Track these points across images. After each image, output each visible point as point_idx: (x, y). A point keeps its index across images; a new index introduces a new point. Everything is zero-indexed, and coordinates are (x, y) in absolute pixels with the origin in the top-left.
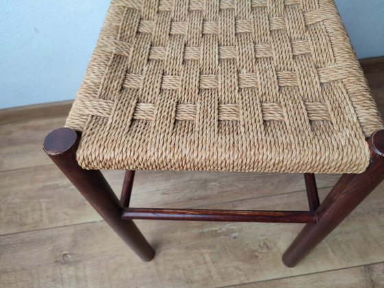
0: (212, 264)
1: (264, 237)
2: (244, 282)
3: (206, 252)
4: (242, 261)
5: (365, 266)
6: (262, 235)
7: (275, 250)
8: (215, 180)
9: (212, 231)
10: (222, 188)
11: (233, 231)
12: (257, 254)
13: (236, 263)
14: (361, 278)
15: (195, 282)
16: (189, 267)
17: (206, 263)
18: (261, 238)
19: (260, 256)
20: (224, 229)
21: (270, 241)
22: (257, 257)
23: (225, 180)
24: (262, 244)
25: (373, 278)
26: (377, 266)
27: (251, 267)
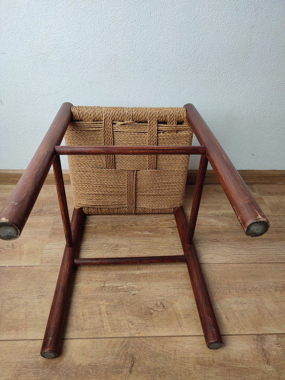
0: (106, 315)
1: (162, 298)
2: (134, 336)
3: (103, 304)
4: (137, 316)
5: (257, 335)
6: (160, 296)
7: (170, 309)
8: (126, 246)
9: (113, 287)
10: (131, 253)
11: (133, 289)
12: (152, 311)
13: (129, 317)
14: (253, 346)
15: (86, 330)
16: (83, 316)
17: (100, 314)
18: (158, 298)
19: (155, 313)
20: (125, 286)
21: (167, 302)
22: (151, 314)
23: (136, 247)
24: (159, 303)
25: (265, 347)
26: (270, 337)
27: (144, 322)
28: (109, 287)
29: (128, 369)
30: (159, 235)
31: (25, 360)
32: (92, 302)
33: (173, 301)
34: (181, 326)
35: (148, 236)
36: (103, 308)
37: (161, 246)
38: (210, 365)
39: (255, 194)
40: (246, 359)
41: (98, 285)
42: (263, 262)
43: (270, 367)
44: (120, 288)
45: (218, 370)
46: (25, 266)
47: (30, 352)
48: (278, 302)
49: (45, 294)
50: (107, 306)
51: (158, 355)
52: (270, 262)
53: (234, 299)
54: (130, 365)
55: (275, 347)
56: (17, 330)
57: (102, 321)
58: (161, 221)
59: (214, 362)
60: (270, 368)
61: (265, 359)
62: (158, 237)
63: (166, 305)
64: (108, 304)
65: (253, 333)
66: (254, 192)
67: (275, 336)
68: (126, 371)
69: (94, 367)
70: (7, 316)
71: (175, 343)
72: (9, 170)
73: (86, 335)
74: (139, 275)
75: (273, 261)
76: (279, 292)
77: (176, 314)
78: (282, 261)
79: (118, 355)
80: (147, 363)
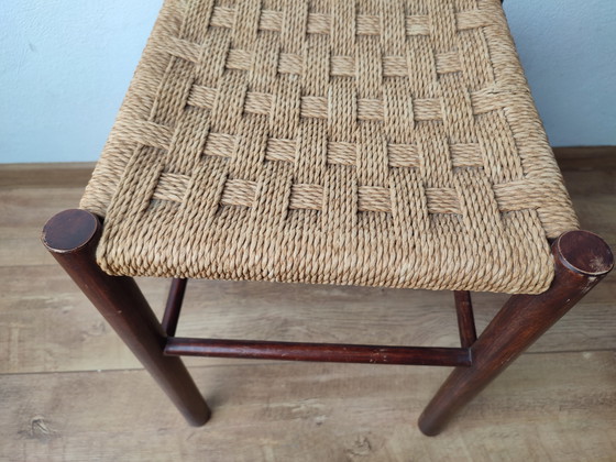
28: (277, 410)
30: (360, 296)
32: (249, 440)
33: (385, 436)
35: (338, 299)
37: (362, 322)
41: (257, 406)
42: (543, 350)
44: (294, 410)
46: (130, 370)
48: (562, 431)
49: (168, 426)
50: (275, 448)
52: (556, 349)
53: (489, 429)
62: (357, 300)
63: (373, 442)
64: (276, 442)
74: (326, 385)
75: (560, 349)
76: (566, 412)
77: (390, 460)
78: (576, 348)
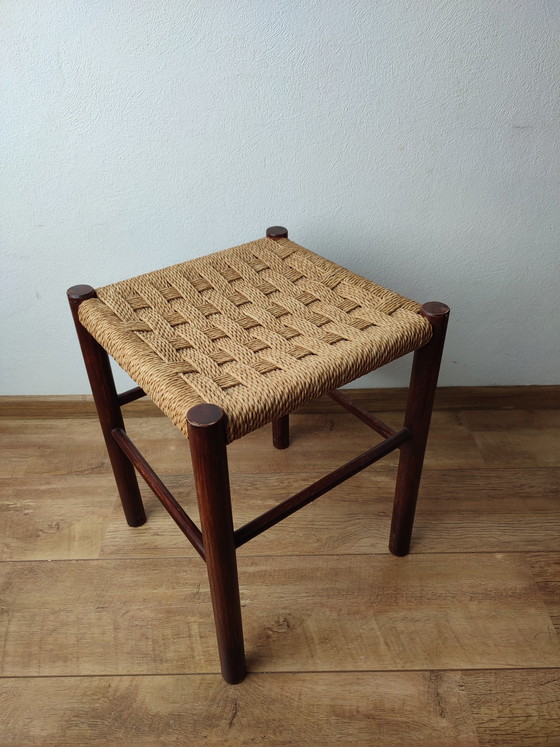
0: (198, 639)
1: (288, 611)
3: (194, 622)
5: (432, 671)
6: (285, 608)
7: (299, 630)
11: (243, 596)
12: (271, 633)
14: (422, 688)
15: (167, 661)
16: (164, 639)
17: (190, 636)
18: (282, 612)
19: (274, 636)
21: (294, 618)
24: (281, 620)
25: (440, 691)
26: (451, 674)
28: (205, 594)
29: (228, 721)
31: (76, 706)
32: (178, 618)
33: (304, 618)
34: (312, 657)
36: (195, 629)
37: (292, 526)
38: (352, 717)
39: (461, 428)
40: (408, 708)
41: (189, 590)
42: (457, 550)
43: (444, 721)
45: (363, 724)
46: (77, 560)
47: (84, 694)
48: (472, 618)
49: (106, 605)
50: (200, 624)
51: (274, 701)
52: (470, 550)
53: (402, 614)
54: (230, 715)
55: (457, 690)
56: (65, 661)
57: (192, 648)
58: (296, 481)
59: (358, 712)
60: (444, 723)
61: (438, 708)
63: (292, 622)
64: (201, 620)
65: (425, 667)
66: (460, 424)
67: (460, 673)
68: (224, 723)
69: (178, 717)
70: (50, 639)
71: (301, 683)
72: (52, 396)
73: (167, 669)
74: (254, 575)
75: (473, 550)
76: (476, 602)
77: (306, 638)
79: (213, 700)
80: (257, 712)
